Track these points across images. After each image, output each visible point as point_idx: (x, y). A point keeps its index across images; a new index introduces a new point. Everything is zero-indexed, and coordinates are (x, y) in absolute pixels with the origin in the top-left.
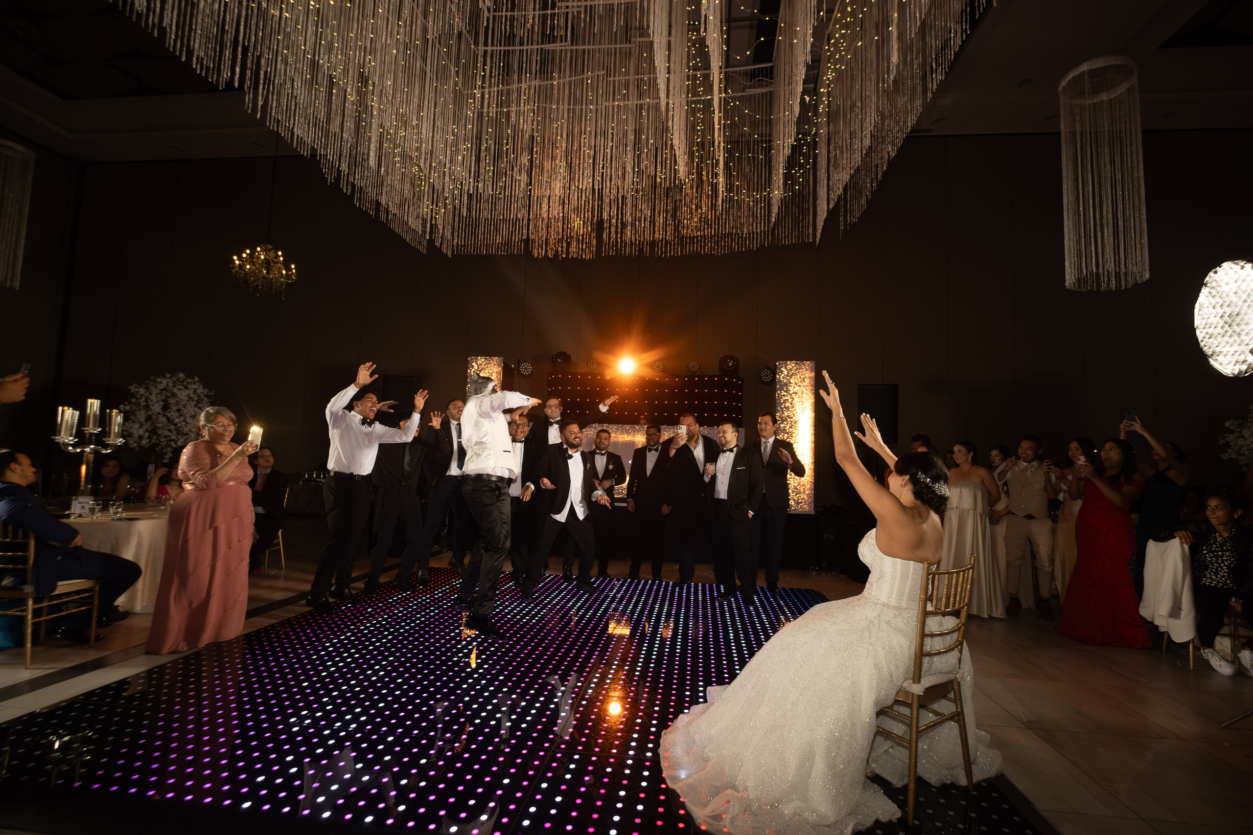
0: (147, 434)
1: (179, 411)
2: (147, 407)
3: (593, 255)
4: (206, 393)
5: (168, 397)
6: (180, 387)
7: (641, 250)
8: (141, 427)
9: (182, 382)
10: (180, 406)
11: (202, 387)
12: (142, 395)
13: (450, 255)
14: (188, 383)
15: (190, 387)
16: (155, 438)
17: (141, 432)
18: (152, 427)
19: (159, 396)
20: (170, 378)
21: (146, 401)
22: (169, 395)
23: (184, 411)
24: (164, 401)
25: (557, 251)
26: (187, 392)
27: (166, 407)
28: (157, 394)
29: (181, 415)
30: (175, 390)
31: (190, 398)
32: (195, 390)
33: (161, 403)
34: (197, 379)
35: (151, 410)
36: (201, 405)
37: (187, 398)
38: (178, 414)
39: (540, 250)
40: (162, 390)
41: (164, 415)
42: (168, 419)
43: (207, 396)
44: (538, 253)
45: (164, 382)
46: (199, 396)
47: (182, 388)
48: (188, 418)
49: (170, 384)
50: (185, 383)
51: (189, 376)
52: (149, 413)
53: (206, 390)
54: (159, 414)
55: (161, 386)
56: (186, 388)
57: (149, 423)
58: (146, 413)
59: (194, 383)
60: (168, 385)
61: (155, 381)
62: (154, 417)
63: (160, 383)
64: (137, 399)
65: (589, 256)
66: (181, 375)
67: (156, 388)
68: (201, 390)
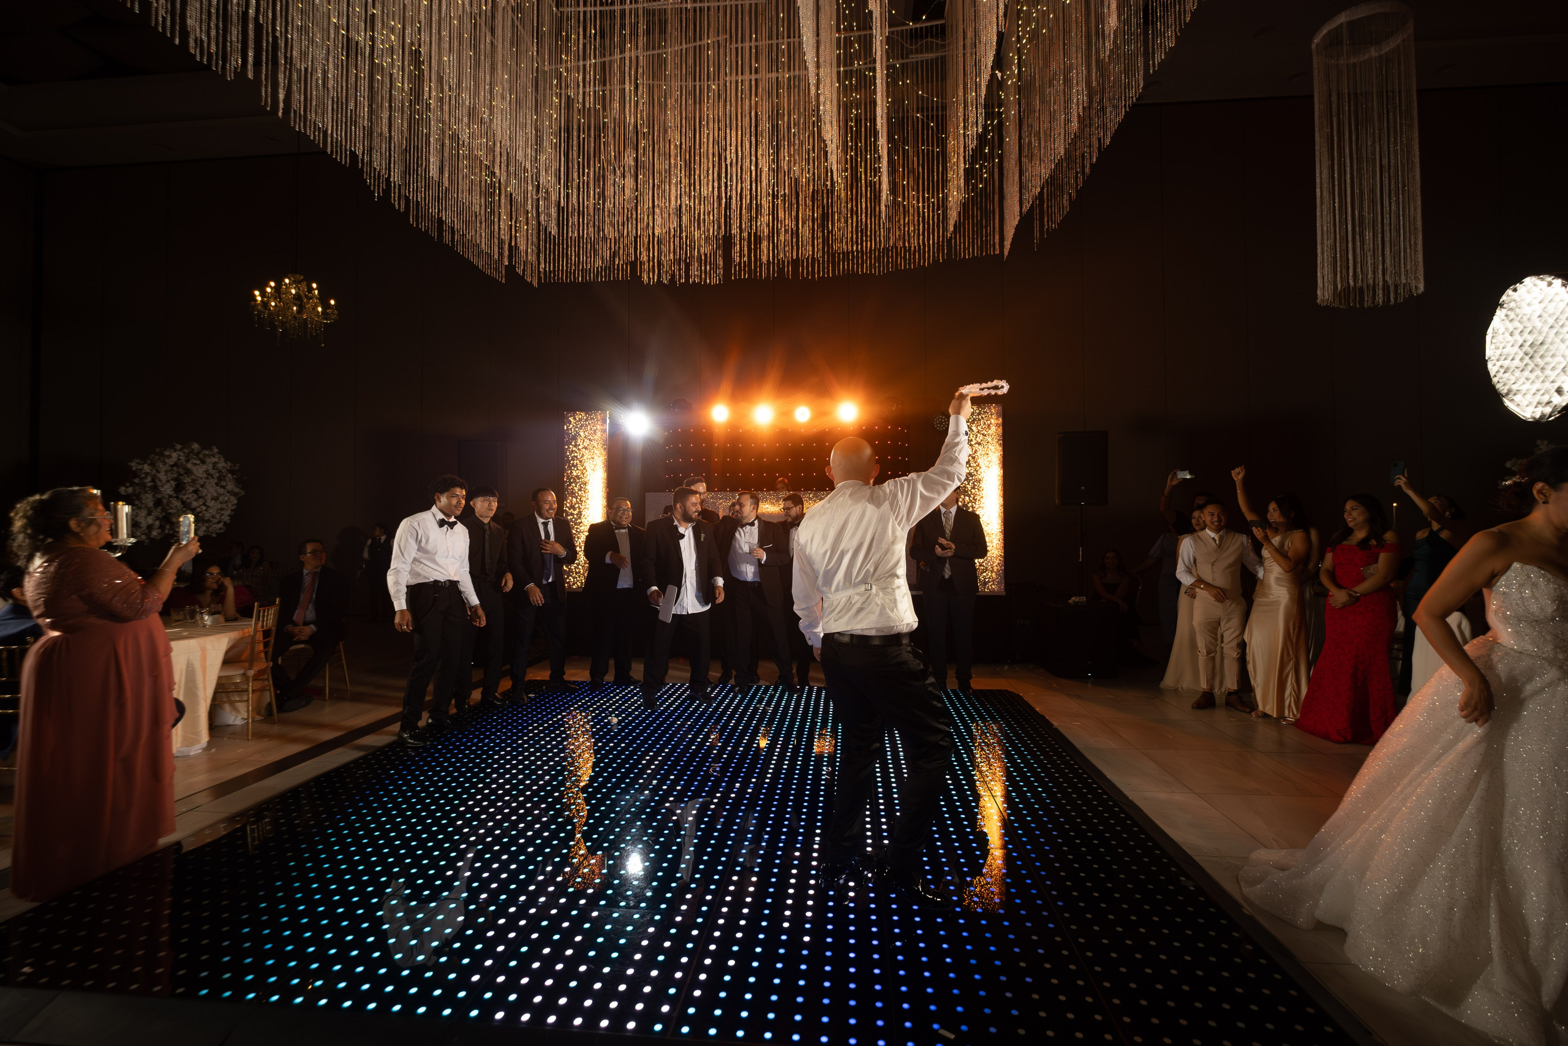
0: (157, 523)
1: (196, 492)
2: (155, 489)
3: (720, 279)
4: (229, 468)
5: (181, 475)
6: (195, 461)
7: (781, 270)
8: (149, 513)
9: (197, 454)
10: (197, 486)
11: (223, 459)
12: (147, 474)
13: (535, 284)
14: (205, 455)
15: (208, 460)
16: (168, 527)
17: (150, 520)
18: (164, 514)
19: (169, 474)
20: (180, 450)
21: (153, 480)
22: (182, 471)
23: (204, 492)
24: (175, 479)
25: (673, 275)
26: (204, 467)
27: (179, 488)
28: (166, 472)
29: (200, 497)
30: (189, 465)
32: (215, 464)
33: (173, 483)
34: (216, 450)
35: (160, 492)
37: (205, 475)
38: (195, 496)
39: (651, 276)
40: (172, 466)
41: (177, 498)
42: (183, 502)
43: (231, 472)
44: (650, 279)
45: (174, 455)
46: (220, 471)
47: (198, 462)
48: (209, 501)
49: (183, 458)
50: (201, 456)
51: (205, 446)
52: (159, 496)
53: (229, 464)
54: (170, 496)
55: (171, 462)
56: (203, 462)
57: (159, 509)
58: (153, 496)
59: (213, 456)
60: (179, 459)
61: (161, 454)
62: (165, 501)
63: (170, 457)
64: (141, 479)
65: (715, 280)
66: (196, 446)
67: (165, 463)
68: (221, 464)
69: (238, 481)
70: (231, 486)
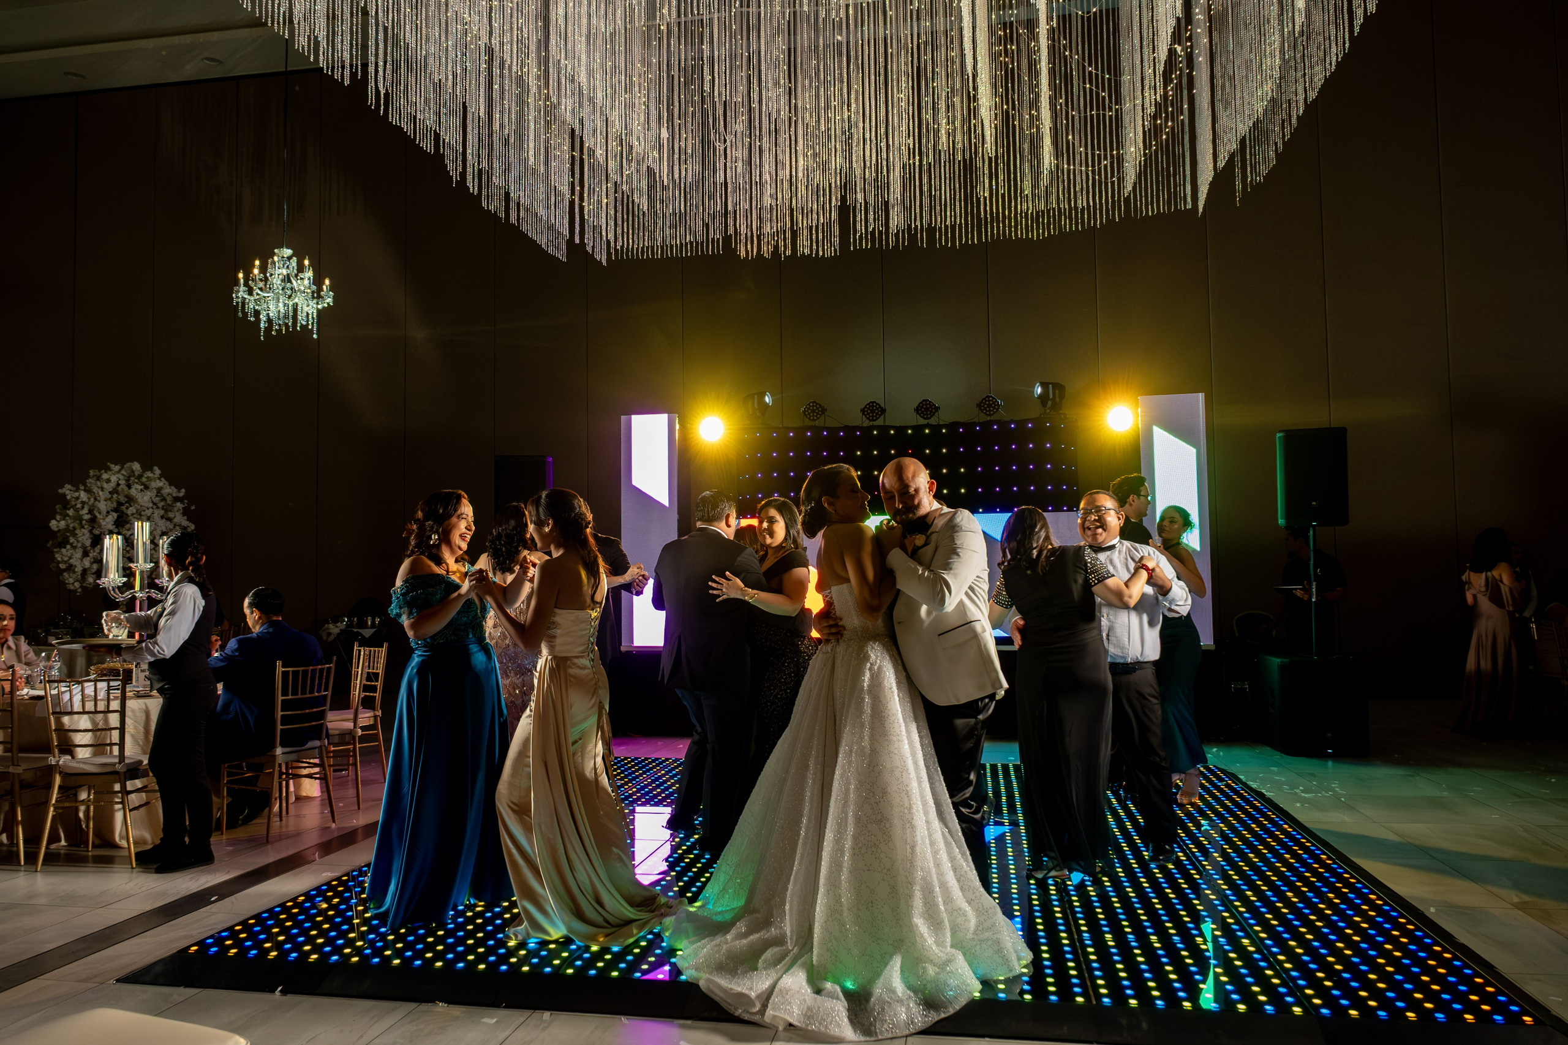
3: (835, 250)
4: (174, 495)
5: (122, 504)
6: (138, 486)
7: (913, 238)
9: (140, 477)
11: (168, 483)
12: (83, 503)
13: (604, 263)
14: (147, 478)
15: (152, 484)
20: (120, 471)
21: (90, 512)
22: (122, 499)
24: (116, 510)
25: (776, 247)
26: (148, 494)
28: (105, 500)
30: (131, 492)
31: (155, 504)
32: (160, 490)
34: (158, 472)
36: (171, 515)
37: (151, 505)
39: (749, 249)
40: (112, 492)
43: (178, 499)
44: (747, 252)
45: (114, 478)
46: (166, 499)
49: (122, 482)
50: (144, 480)
51: (147, 467)
53: (174, 489)
55: (110, 486)
56: (146, 487)
59: (156, 478)
60: (118, 485)
61: (100, 478)
63: (108, 481)
65: (829, 250)
66: (136, 466)
67: (102, 489)
68: (169, 490)
69: (186, 512)
70: (180, 519)
